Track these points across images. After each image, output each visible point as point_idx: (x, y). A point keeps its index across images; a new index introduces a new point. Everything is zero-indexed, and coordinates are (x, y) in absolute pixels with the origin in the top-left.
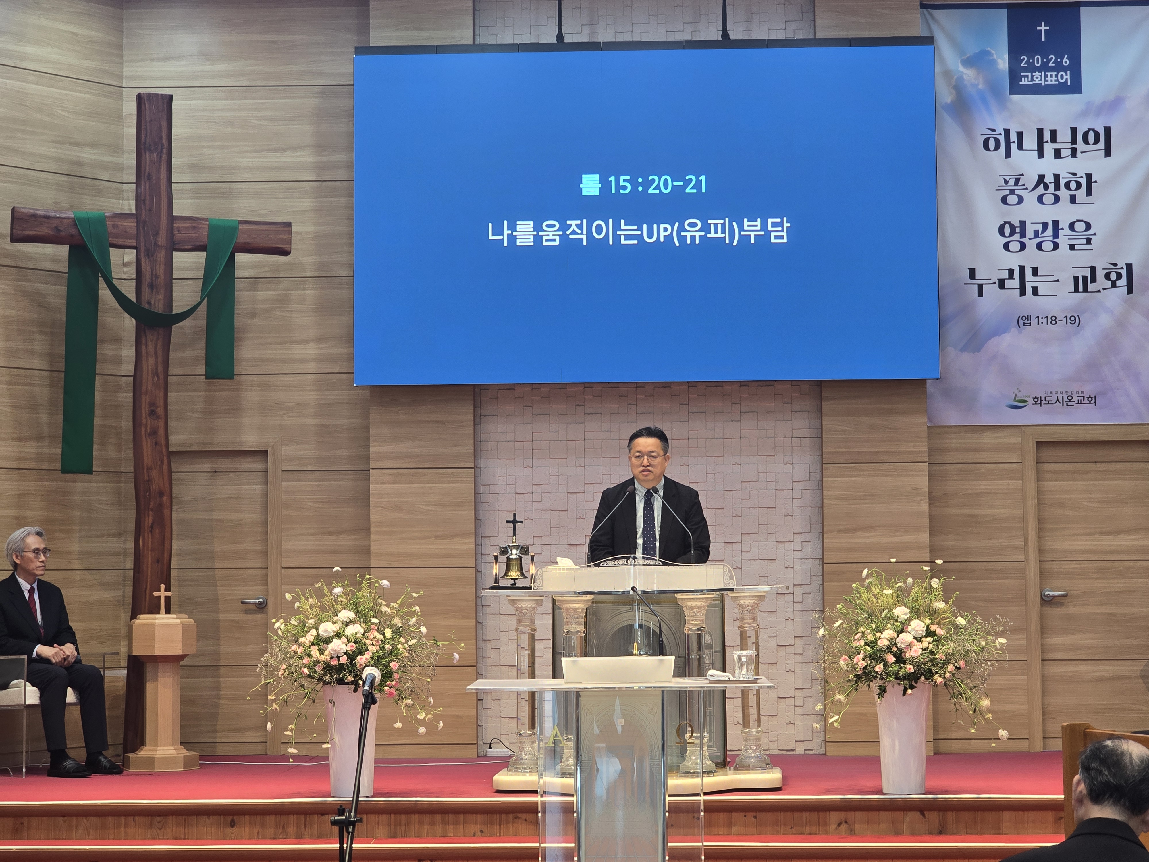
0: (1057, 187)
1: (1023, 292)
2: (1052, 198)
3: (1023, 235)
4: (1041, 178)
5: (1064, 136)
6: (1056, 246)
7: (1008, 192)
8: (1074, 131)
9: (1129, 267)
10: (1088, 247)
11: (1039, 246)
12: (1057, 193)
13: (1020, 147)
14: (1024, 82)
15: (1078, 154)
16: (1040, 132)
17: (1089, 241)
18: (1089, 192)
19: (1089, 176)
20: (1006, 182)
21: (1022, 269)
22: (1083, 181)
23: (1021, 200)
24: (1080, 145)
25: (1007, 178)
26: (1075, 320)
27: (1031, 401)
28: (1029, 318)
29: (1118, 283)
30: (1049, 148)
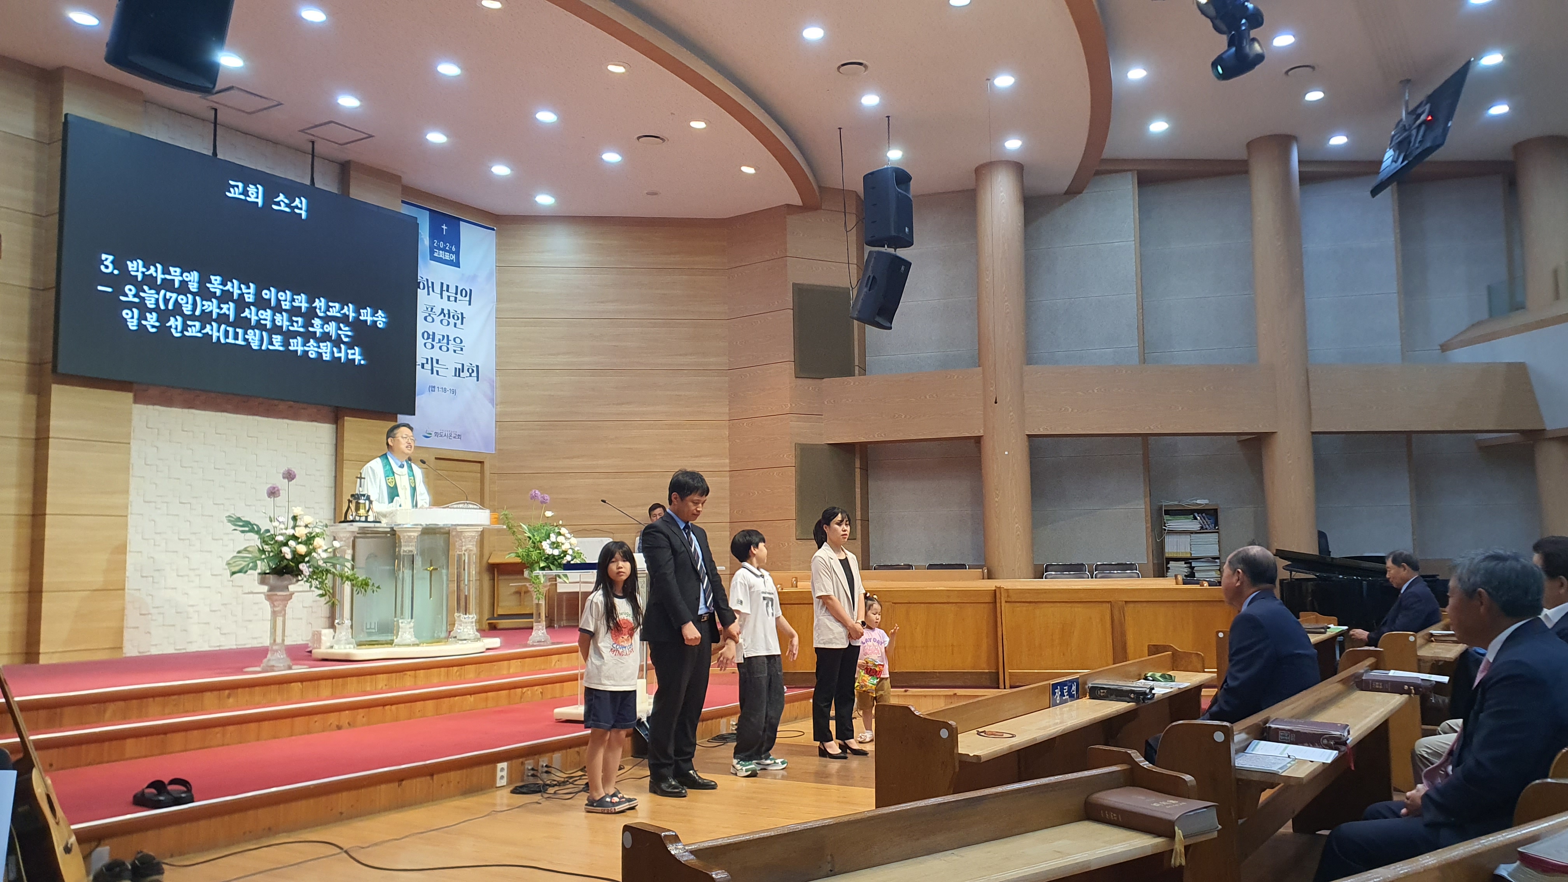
0: (449, 317)
1: (432, 373)
2: (447, 322)
3: (433, 340)
4: (443, 310)
5: (452, 290)
6: (448, 350)
7: (428, 315)
8: (457, 287)
9: (477, 366)
10: (461, 352)
11: (440, 348)
12: (449, 320)
13: (433, 291)
14: (436, 255)
15: (457, 300)
16: (442, 284)
17: (462, 349)
18: (462, 324)
19: (462, 314)
20: (427, 309)
21: (432, 359)
22: (460, 316)
23: (433, 321)
24: (459, 296)
25: (428, 307)
26: (454, 392)
27: (433, 434)
28: (434, 387)
29: (473, 375)
30: (445, 294)
